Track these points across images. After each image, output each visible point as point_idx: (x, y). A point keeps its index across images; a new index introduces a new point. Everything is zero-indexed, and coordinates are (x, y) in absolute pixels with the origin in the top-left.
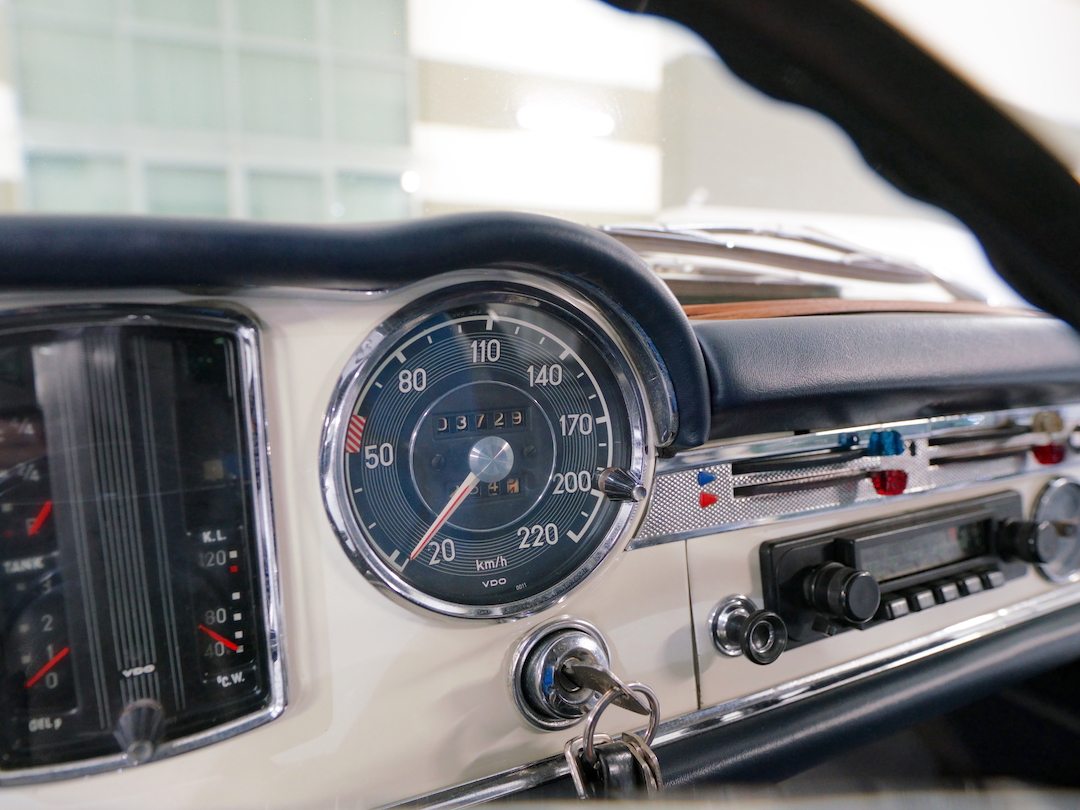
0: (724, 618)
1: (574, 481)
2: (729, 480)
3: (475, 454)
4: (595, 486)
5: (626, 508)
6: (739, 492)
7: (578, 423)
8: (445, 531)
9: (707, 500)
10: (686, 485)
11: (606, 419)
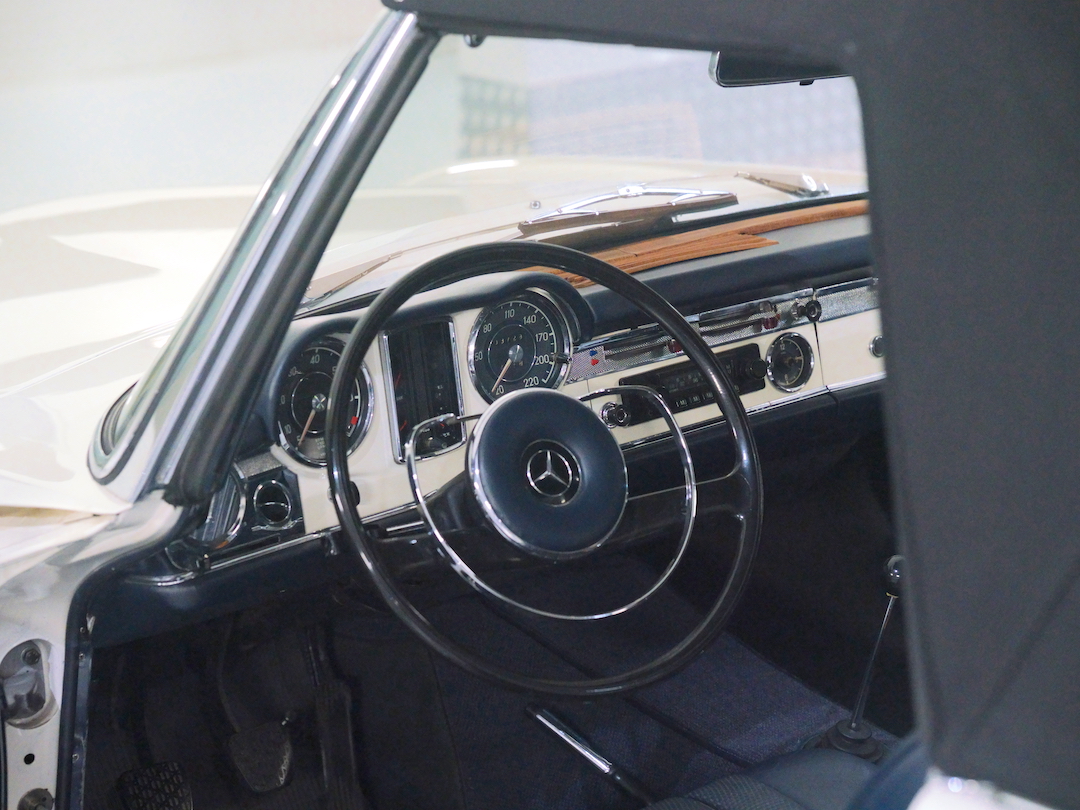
0: (605, 413)
1: (543, 359)
2: (602, 352)
3: (511, 353)
4: (551, 360)
5: (564, 366)
6: (607, 357)
7: (542, 336)
8: (502, 382)
9: (595, 362)
10: (585, 357)
11: (553, 333)
